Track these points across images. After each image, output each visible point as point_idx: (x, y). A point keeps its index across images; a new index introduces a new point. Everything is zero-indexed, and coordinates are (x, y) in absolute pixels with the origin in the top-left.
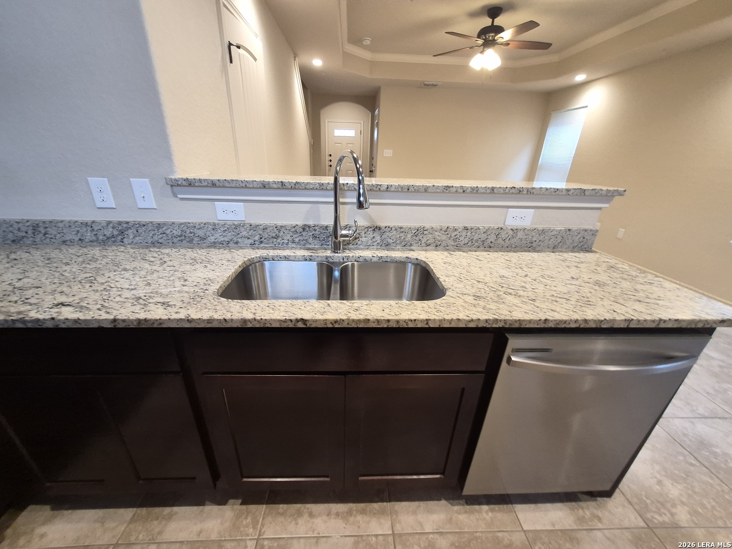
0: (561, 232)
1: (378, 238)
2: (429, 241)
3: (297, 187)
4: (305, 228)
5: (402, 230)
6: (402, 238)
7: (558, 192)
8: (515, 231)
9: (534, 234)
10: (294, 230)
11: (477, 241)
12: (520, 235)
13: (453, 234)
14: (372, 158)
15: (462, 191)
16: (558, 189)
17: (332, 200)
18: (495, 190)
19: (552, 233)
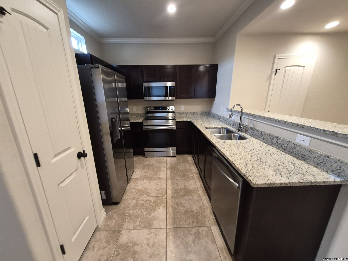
5: (258, 131)
6: (258, 134)
8: (296, 145)
13: (272, 138)
16: (318, 129)
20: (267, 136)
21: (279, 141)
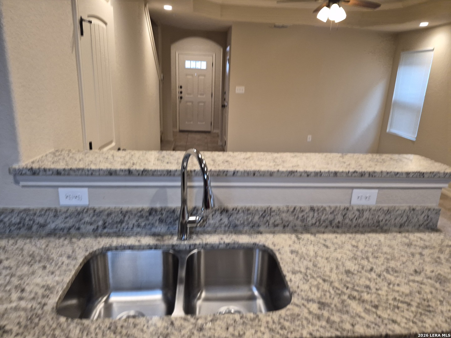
0: (406, 212)
1: (225, 220)
2: (276, 222)
3: (144, 173)
4: (152, 211)
5: (249, 212)
6: (250, 219)
7: (398, 175)
8: (361, 211)
9: (380, 214)
10: (140, 214)
11: (324, 221)
12: (366, 215)
13: (300, 215)
14: (224, 93)
15: (306, 175)
16: (398, 173)
17: (179, 184)
18: (338, 174)
19: (398, 213)
20: (284, 215)
21: (324, 215)
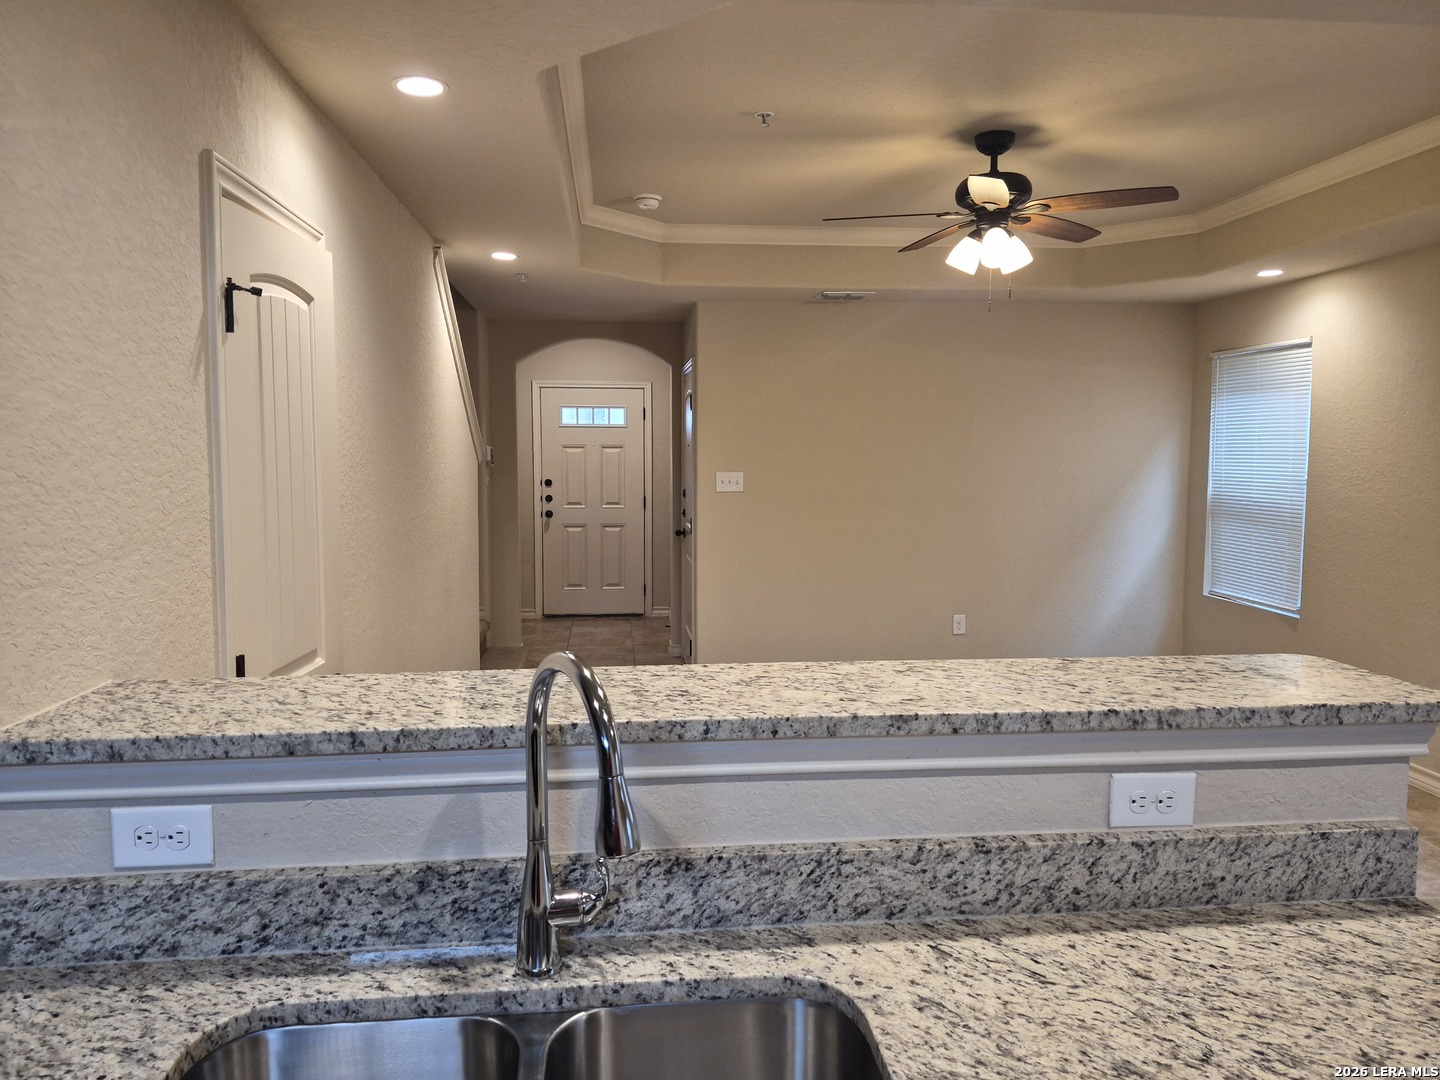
0: (1300, 844)
2: (862, 900)
3: (403, 746)
4: (429, 877)
5: (765, 866)
7: (1256, 720)
8: (1147, 848)
9: (1211, 856)
14: (680, 493)
15: (947, 729)
18: (1055, 723)
20: (886, 871)
21: (1022, 869)
